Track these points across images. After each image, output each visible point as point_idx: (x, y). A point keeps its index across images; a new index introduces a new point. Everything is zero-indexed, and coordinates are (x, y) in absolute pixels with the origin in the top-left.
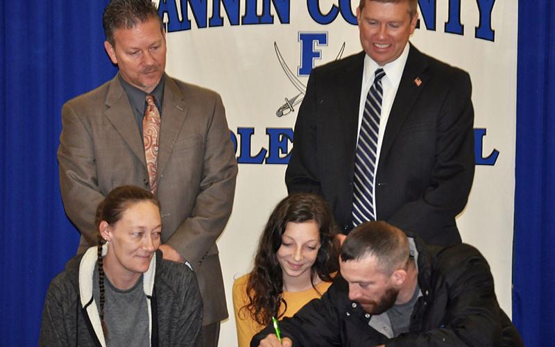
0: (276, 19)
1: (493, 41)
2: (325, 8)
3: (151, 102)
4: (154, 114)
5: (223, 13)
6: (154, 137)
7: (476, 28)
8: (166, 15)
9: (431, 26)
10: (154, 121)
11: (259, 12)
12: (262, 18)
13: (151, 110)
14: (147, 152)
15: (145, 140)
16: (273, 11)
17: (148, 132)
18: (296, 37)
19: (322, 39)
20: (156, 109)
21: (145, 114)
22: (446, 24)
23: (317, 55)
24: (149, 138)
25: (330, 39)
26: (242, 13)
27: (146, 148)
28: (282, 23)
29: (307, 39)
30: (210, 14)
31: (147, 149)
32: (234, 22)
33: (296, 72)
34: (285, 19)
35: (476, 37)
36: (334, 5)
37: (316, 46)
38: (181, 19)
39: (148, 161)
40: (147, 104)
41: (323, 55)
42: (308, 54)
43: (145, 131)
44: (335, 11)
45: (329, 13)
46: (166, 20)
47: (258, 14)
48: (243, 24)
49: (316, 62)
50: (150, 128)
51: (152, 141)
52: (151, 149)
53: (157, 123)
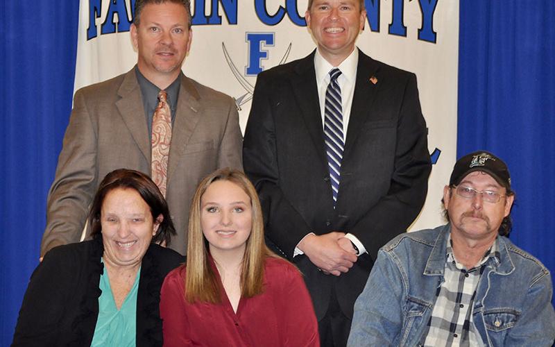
0: (224, 19)
2: (272, 10)
3: (163, 99)
4: (164, 111)
6: (163, 135)
7: (419, 30)
8: (116, 15)
9: (376, 28)
10: (164, 118)
11: (208, 13)
12: (210, 19)
13: (162, 107)
14: (153, 150)
15: (153, 138)
16: (221, 12)
17: (157, 129)
18: (244, 37)
19: (269, 39)
20: (167, 106)
21: (156, 110)
22: (390, 25)
23: (264, 55)
24: (158, 135)
25: (276, 39)
27: (153, 145)
28: (230, 23)
29: (254, 40)
33: (243, 71)
34: (233, 20)
35: (419, 38)
36: (281, 7)
37: (263, 46)
38: (130, 19)
39: (153, 159)
41: (270, 55)
42: (256, 55)
43: (154, 128)
44: (282, 12)
45: (275, 15)
46: (116, 20)
47: (206, 15)
49: (263, 62)
50: (159, 125)
51: (159, 139)
52: (158, 147)
53: (167, 121)
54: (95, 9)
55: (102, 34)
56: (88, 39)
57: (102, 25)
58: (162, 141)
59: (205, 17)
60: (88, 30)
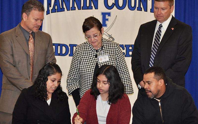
0: (93, 7)
2: (110, 4)
3: (31, 37)
5: (75, 6)
8: (56, 6)
9: (146, 10)
10: (32, 43)
12: (89, 7)
16: (92, 5)
18: (100, 14)
19: (109, 14)
22: (151, 9)
23: (107, 20)
24: (31, 48)
25: (112, 14)
26: (82, 5)
29: (104, 14)
30: (71, 6)
31: (30, 52)
32: (79, 9)
34: (96, 8)
36: (113, 3)
37: (107, 17)
38: (61, 8)
40: (30, 37)
41: (109, 20)
42: (104, 20)
43: (29, 46)
44: (113, 5)
45: (111, 6)
46: (56, 8)
47: (87, 6)
48: (82, 9)
49: (107, 22)
51: (32, 50)
54: (49, 4)
55: (51, 13)
56: (47, 15)
57: (52, 10)
60: (47, 11)
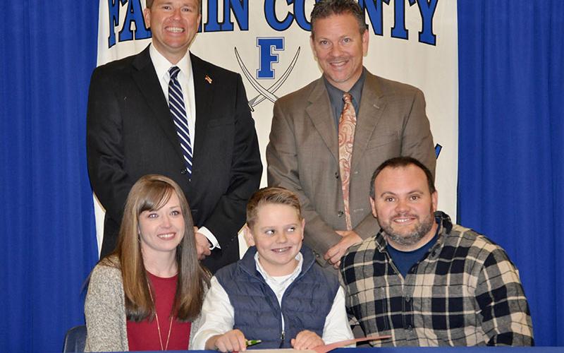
0: (236, 25)
1: (435, 45)
2: (281, 17)
3: (348, 102)
7: (419, 33)
8: (133, 23)
9: (379, 32)
10: (349, 119)
11: (220, 20)
12: (223, 26)
13: (347, 109)
14: (340, 149)
15: (340, 138)
16: (233, 19)
18: (255, 42)
22: (392, 28)
23: (275, 59)
24: (344, 136)
25: (286, 44)
26: (205, 20)
27: (340, 144)
28: (241, 30)
29: (265, 45)
31: (342, 145)
33: (255, 75)
34: (244, 26)
35: (420, 41)
36: (289, 13)
39: (341, 158)
41: (280, 59)
42: (267, 59)
43: (341, 130)
44: (290, 18)
45: (284, 20)
46: (133, 27)
47: (219, 21)
48: (205, 31)
49: (274, 66)
50: (345, 125)
51: (346, 137)
52: (344, 146)
53: (353, 121)
54: (114, 18)
55: (120, 41)
56: (110, 47)
57: (119, 33)
58: (348, 140)
59: (219, 23)
60: (109, 38)
